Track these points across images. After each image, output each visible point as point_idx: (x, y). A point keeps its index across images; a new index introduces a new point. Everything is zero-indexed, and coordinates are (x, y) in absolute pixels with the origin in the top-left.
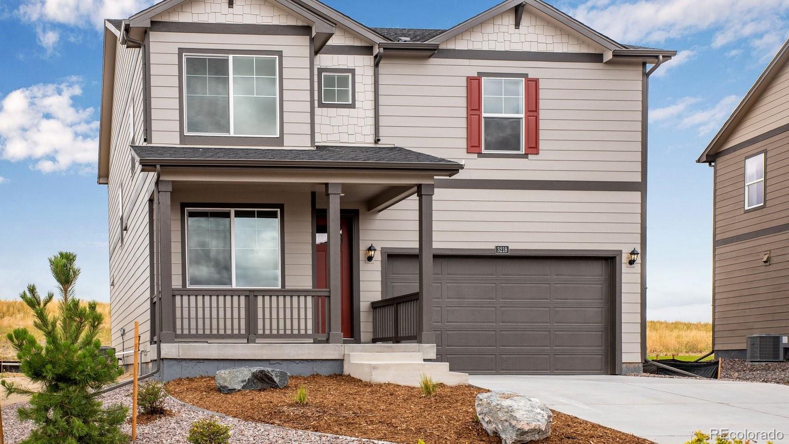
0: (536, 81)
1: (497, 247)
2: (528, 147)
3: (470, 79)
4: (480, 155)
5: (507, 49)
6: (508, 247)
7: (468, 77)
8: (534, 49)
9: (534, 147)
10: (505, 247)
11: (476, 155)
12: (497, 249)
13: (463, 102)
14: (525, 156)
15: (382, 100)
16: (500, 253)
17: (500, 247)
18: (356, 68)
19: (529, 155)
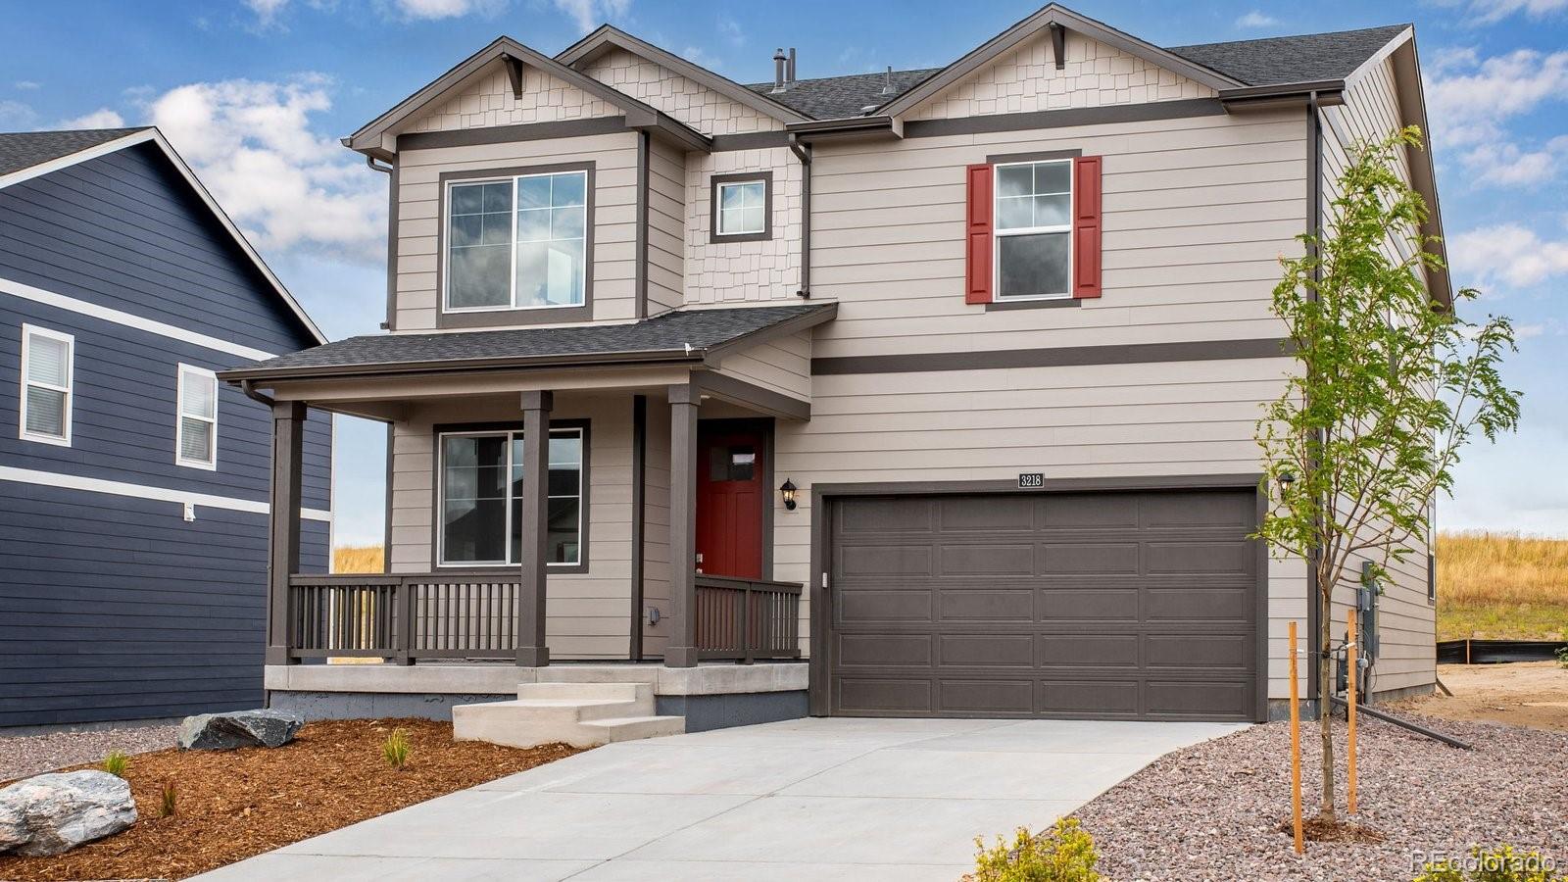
0: (1096, 161)
1: (1021, 475)
2: (1079, 285)
3: (972, 170)
4: (991, 306)
5: (1043, 107)
6: (1041, 475)
7: (968, 166)
8: (1093, 101)
9: (1090, 285)
10: (1035, 475)
11: (983, 307)
12: (1021, 480)
13: (961, 212)
14: (1076, 302)
15: (817, 222)
16: (1027, 487)
17: (1026, 475)
18: (774, 170)
19: (1082, 301)
